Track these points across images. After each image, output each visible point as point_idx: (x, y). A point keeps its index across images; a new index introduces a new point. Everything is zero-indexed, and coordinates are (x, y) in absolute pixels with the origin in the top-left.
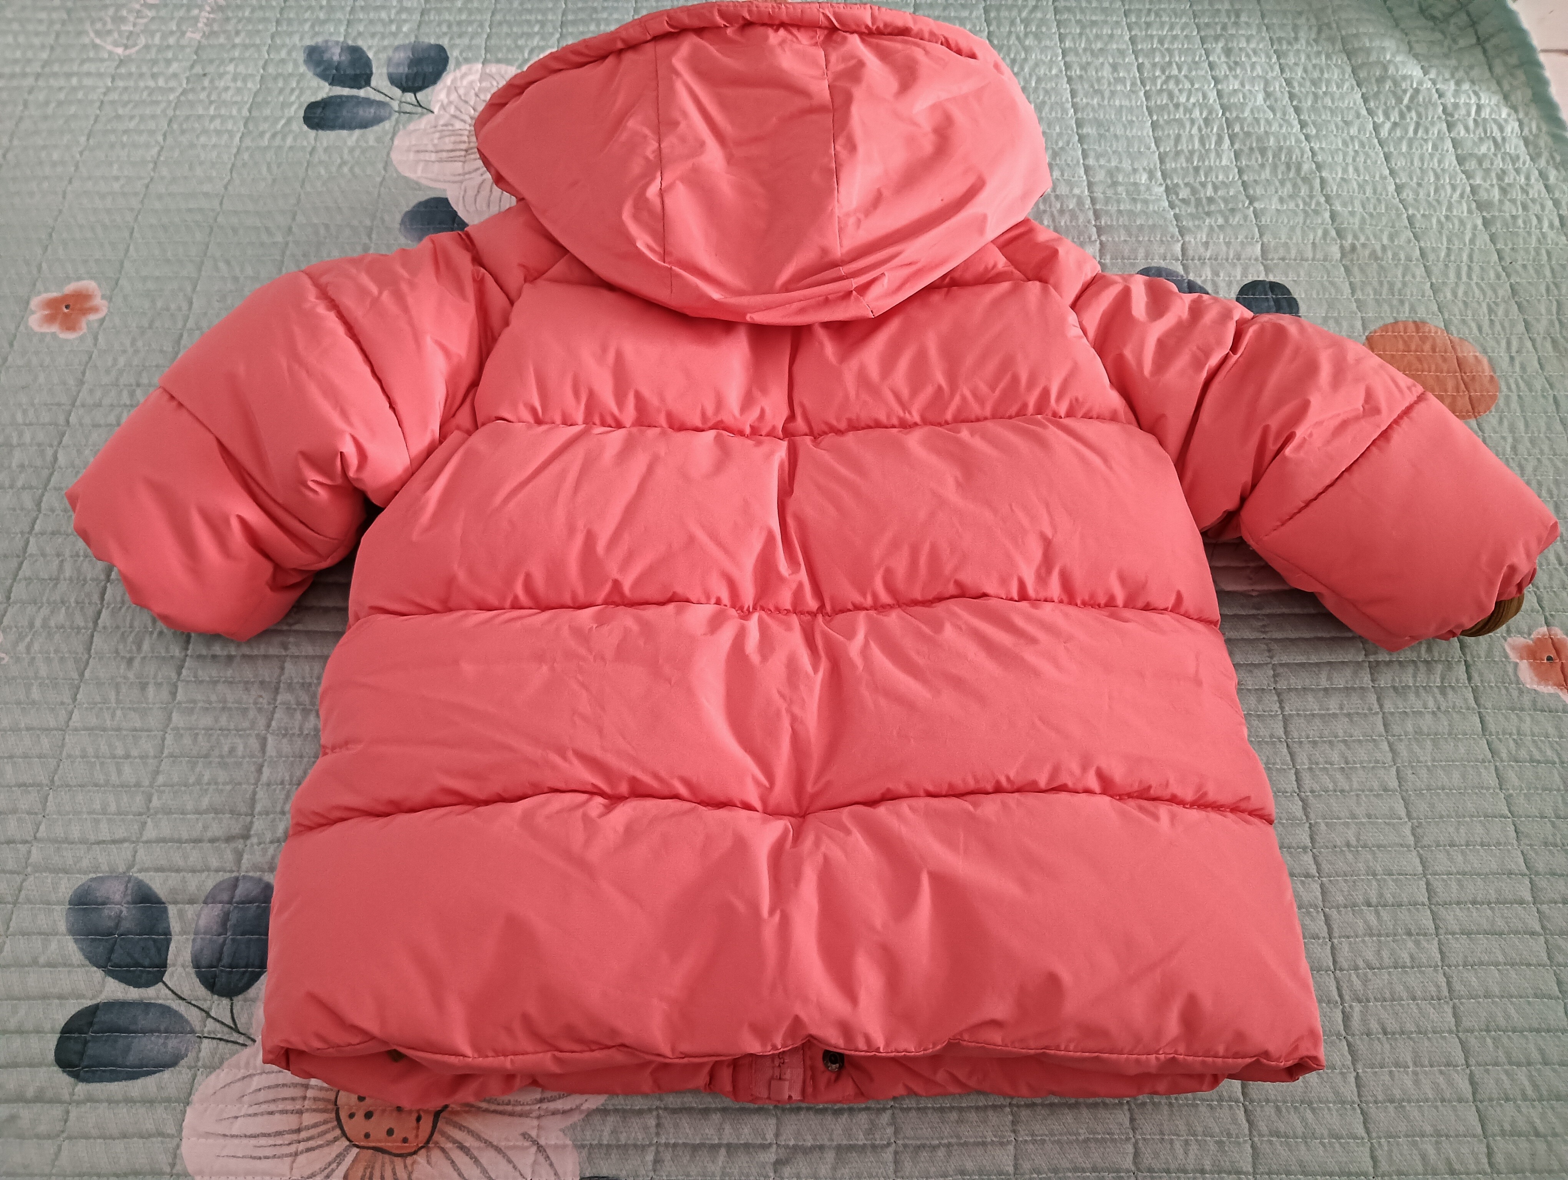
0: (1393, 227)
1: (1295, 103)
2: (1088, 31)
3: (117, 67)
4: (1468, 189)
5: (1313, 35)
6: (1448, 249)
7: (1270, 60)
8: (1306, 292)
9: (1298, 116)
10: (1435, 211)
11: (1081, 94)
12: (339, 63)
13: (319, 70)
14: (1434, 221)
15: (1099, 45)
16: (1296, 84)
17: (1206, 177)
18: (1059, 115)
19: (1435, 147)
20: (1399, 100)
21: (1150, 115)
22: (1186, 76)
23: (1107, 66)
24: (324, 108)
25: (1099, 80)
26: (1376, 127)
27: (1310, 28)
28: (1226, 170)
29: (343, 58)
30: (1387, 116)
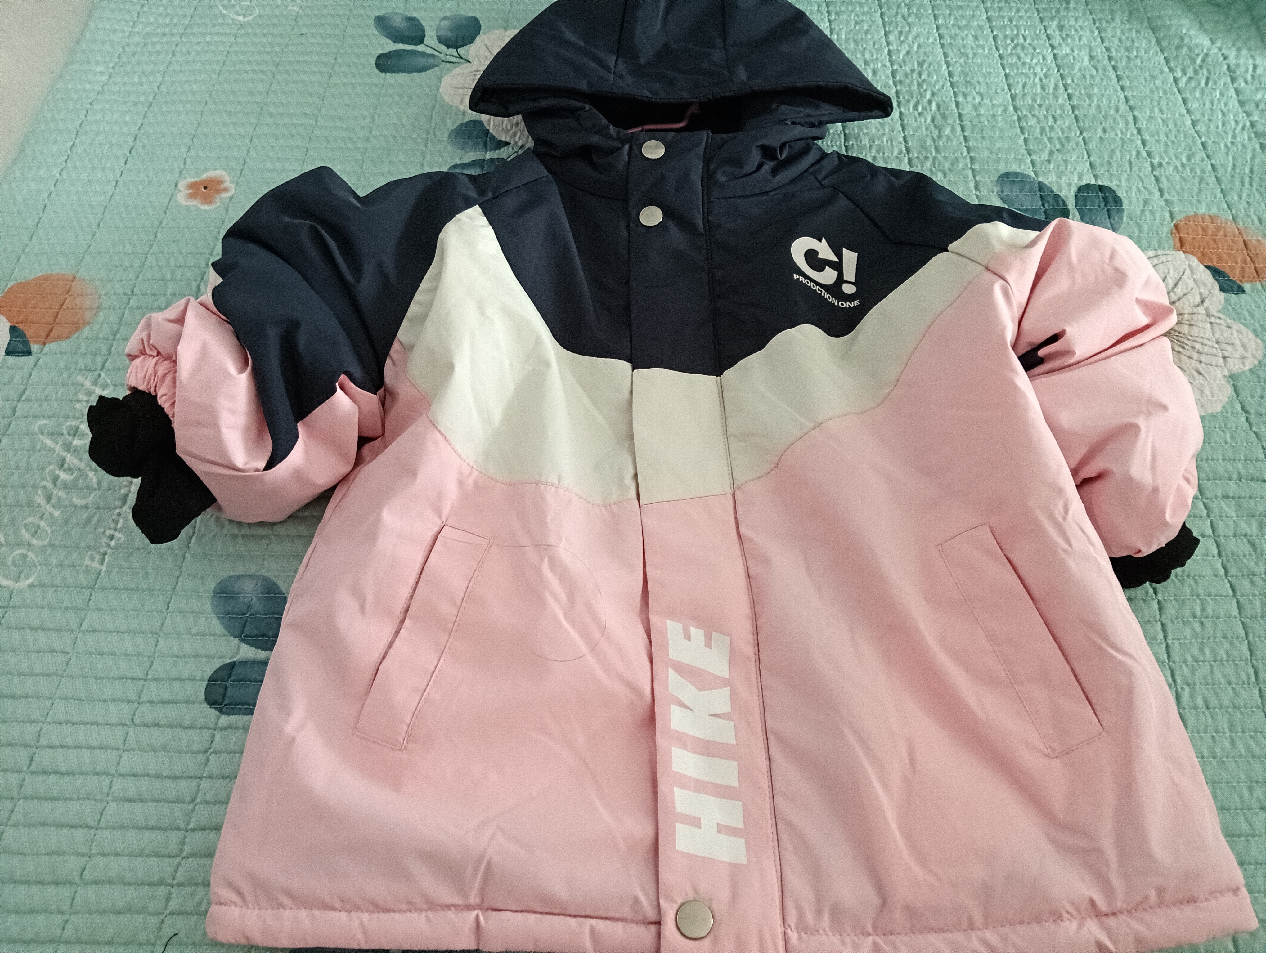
0: (1190, 150)
1: (1113, 63)
2: (955, 12)
3: (238, 29)
4: (1248, 124)
5: (1126, 18)
6: (1234, 165)
7: (1093, 33)
8: (1127, 192)
9: (1116, 72)
10: (1223, 139)
11: (951, 55)
12: (401, 29)
13: (385, 33)
14: (1222, 145)
15: (964, 22)
16: (1113, 50)
17: (1047, 111)
18: (936, 68)
19: (1222, 94)
20: (1194, 61)
21: (1004, 69)
22: (1030, 44)
23: (970, 36)
24: (390, 58)
25: (964, 46)
26: (1176, 80)
27: (1123, 12)
28: (1062, 107)
29: (403, 25)
30: (1184, 73)
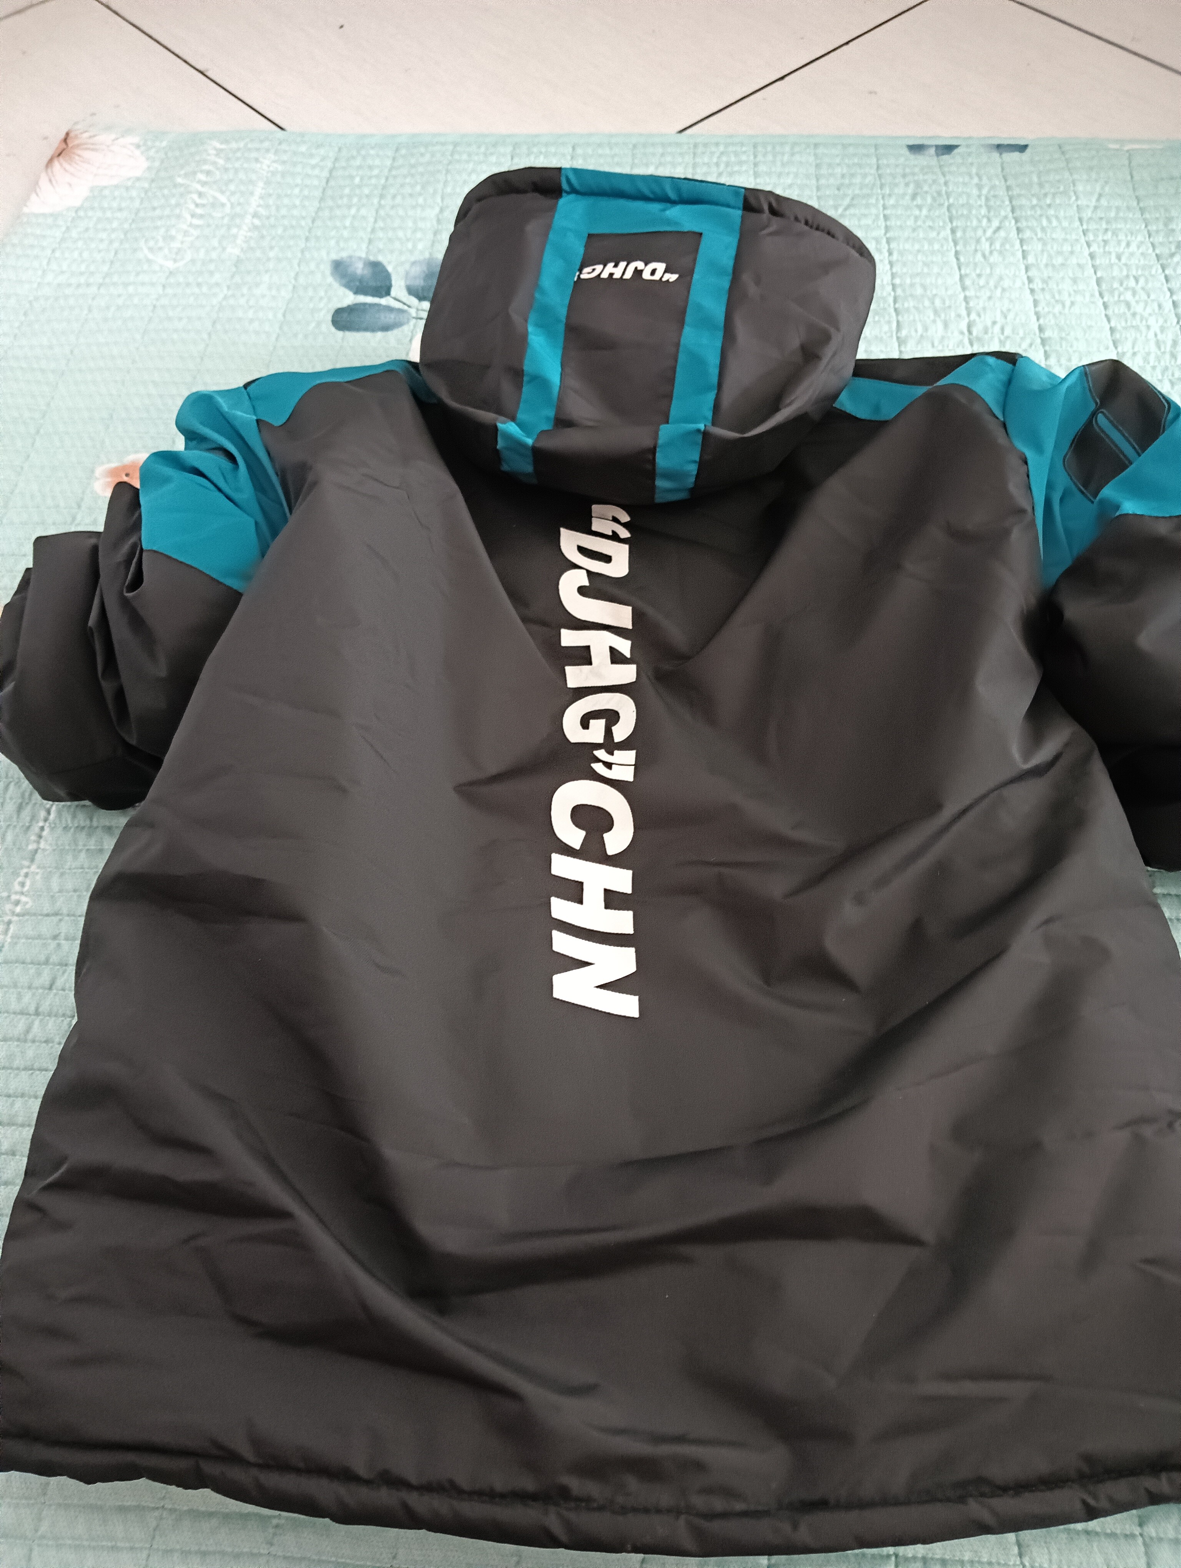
3: (167, 278)
11: (1043, 303)
12: (362, 276)
13: (344, 281)
22: (1142, 288)
23: (1067, 279)
24: (349, 313)
29: (366, 272)
